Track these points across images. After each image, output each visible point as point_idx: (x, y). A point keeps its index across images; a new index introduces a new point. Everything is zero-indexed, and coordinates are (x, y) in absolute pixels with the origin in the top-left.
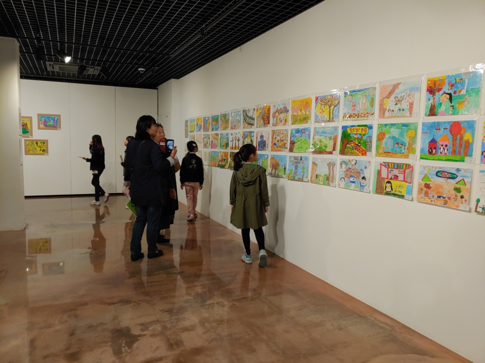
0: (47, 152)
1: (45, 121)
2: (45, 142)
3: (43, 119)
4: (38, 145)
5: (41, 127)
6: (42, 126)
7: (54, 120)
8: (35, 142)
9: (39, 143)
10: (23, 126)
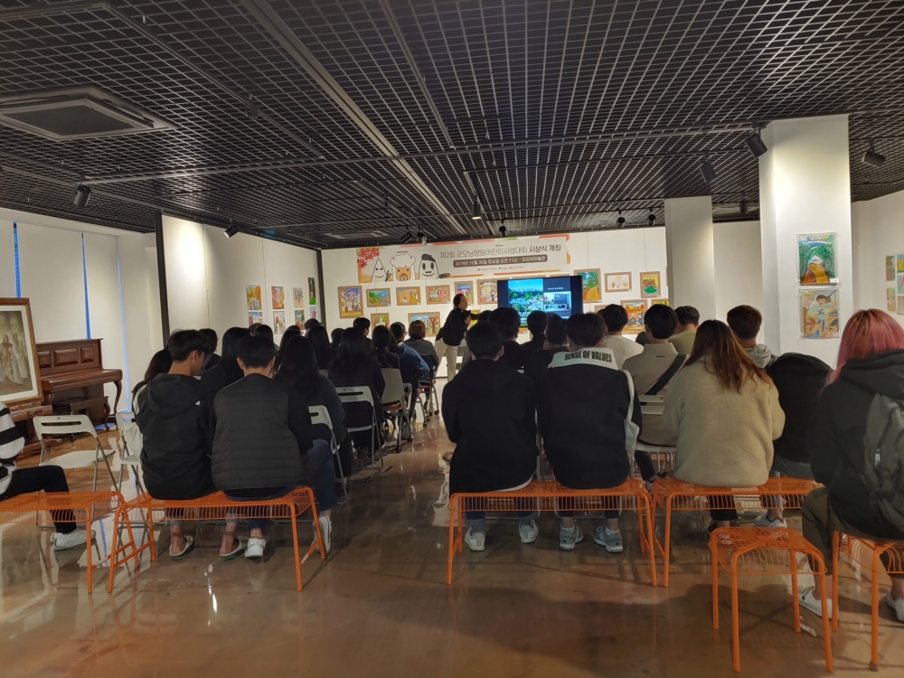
10: (650, 283)
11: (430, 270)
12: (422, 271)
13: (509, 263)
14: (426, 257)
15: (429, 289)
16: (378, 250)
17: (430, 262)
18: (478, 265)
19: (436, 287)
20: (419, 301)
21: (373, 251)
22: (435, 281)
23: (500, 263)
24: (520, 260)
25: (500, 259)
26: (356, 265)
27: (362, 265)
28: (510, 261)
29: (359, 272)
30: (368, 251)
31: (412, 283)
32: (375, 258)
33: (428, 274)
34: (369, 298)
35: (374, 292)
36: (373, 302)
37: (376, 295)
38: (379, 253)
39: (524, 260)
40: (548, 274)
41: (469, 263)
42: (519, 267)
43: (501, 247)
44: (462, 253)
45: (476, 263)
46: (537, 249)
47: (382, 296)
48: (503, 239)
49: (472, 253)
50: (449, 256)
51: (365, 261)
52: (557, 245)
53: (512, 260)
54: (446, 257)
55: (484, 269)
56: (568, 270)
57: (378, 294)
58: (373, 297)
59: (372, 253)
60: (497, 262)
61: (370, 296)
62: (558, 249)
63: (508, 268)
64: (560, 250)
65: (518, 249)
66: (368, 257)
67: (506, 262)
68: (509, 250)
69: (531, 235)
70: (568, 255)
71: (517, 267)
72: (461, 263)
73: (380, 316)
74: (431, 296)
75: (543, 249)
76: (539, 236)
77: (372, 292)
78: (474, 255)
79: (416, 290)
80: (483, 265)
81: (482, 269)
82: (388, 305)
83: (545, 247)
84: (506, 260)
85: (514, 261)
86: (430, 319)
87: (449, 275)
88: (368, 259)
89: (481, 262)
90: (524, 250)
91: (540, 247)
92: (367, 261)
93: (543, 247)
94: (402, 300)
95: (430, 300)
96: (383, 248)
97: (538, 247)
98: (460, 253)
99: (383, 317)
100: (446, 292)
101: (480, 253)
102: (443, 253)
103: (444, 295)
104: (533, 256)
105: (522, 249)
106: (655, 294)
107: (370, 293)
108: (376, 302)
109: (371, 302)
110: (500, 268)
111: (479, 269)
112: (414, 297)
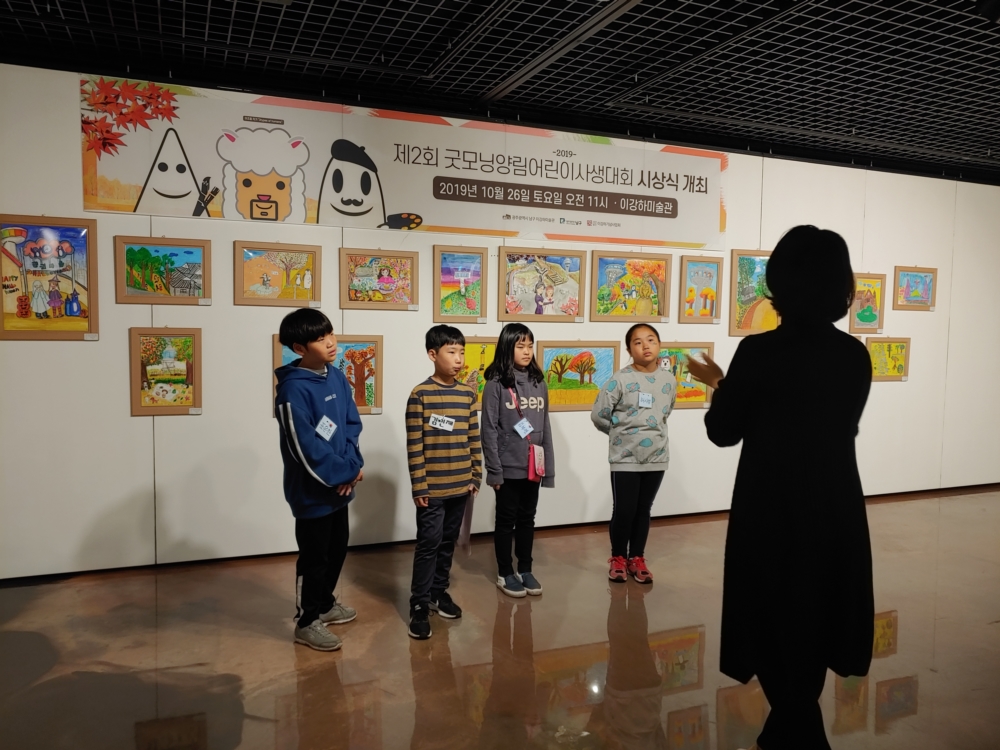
0: (906, 374)
1: (908, 286)
2: (904, 344)
3: (904, 282)
4: (892, 353)
5: (899, 303)
6: (901, 301)
7: (925, 283)
8: (886, 345)
9: (893, 346)
10: (868, 300)
11: (358, 195)
12: (331, 196)
13: (587, 208)
15: (353, 260)
16: (170, 96)
17: (361, 170)
18: (505, 202)
19: (376, 257)
21: (152, 97)
22: (370, 236)
23: (564, 206)
24: (614, 204)
25: (564, 191)
26: (76, 138)
27: (101, 141)
28: (590, 202)
29: (88, 169)
30: (131, 93)
31: (290, 230)
32: (159, 125)
33: (351, 208)
34: (126, 267)
35: (147, 247)
36: (143, 287)
37: (157, 259)
38: (174, 108)
39: (624, 204)
40: (676, 253)
41: (480, 191)
42: (611, 225)
43: (569, 160)
44: (461, 156)
45: (499, 194)
46: (656, 180)
47: (176, 265)
48: (575, 135)
49: (490, 164)
50: (421, 159)
51: (115, 130)
52: (700, 179)
53: (594, 201)
54: (411, 161)
55: (520, 218)
56: (721, 248)
57: (165, 256)
58: (144, 267)
59: (145, 106)
60: (557, 201)
61: (131, 262)
62: (703, 189)
63: (584, 223)
64: (706, 191)
65: (610, 172)
66: (130, 117)
67: (580, 203)
68: (590, 170)
69: (645, 140)
70: (722, 207)
71: (605, 224)
72: (455, 188)
73: (167, 339)
74: (356, 282)
75: (670, 182)
76: (663, 146)
77: (136, 248)
78: (495, 169)
79: (304, 259)
80: (519, 203)
81: (514, 217)
82: (201, 301)
83: (674, 178)
84: (580, 198)
85: (599, 203)
86: (351, 356)
87: (418, 221)
88: (130, 126)
89: (514, 194)
90: (625, 177)
91: (663, 177)
92: (122, 130)
93: (670, 178)
94: (253, 288)
95: (353, 296)
96: (190, 94)
97: (660, 176)
98: (456, 156)
99: (180, 341)
100: (405, 274)
101: (512, 168)
102: (401, 149)
103: (400, 283)
104: (646, 198)
105: (620, 173)
106: (874, 325)
107: (130, 251)
108: (152, 285)
109: (132, 283)
110: (562, 220)
111: (508, 216)
112: (298, 282)
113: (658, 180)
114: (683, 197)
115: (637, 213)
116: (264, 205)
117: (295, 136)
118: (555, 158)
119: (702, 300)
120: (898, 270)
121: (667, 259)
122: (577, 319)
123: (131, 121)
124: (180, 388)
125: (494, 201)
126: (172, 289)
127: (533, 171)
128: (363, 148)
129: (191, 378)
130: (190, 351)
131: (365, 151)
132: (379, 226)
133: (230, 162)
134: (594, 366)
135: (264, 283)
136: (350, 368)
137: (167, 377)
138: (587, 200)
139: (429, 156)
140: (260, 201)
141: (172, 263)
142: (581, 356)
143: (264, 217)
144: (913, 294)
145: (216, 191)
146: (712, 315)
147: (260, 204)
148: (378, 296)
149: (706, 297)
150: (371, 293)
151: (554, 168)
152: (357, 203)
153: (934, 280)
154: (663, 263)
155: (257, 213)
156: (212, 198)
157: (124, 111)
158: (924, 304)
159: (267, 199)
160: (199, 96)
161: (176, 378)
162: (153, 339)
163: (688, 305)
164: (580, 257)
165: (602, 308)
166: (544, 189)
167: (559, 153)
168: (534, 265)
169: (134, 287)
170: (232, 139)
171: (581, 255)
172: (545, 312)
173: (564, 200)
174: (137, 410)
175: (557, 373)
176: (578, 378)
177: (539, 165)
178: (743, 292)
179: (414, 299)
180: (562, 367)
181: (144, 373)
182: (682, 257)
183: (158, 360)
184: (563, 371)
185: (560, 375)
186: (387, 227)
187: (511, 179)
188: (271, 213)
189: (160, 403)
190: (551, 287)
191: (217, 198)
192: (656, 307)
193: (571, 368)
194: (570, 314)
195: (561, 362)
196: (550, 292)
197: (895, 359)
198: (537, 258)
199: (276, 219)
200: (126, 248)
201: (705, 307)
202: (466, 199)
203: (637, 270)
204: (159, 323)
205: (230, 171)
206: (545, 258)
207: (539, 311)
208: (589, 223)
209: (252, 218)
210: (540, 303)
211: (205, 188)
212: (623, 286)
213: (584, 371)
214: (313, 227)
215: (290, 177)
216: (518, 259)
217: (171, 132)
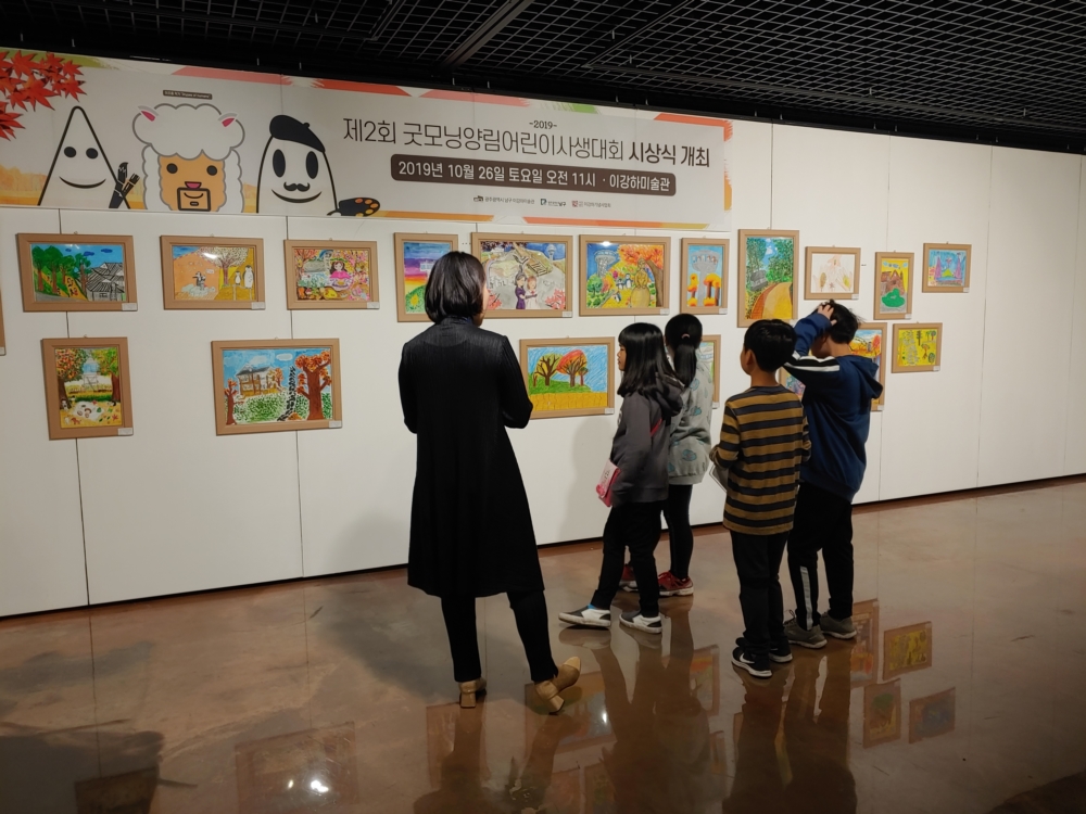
0: (938, 364)
1: (939, 265)
2: (935, 330)
3: (934, 261)
4: (922, 340)
5: (929, 284)
6: (931, 282)
7: (957, 262)
8: (915, 332)
9: (923, 332)
10: (894, 283)
11: (304, 179)
12: (271, 181)
13: (571, 186)
14: (285, 127)
15: (300, 253)
16: (73, 69)
17: (306, 149)
18: (476, 181)
19: (328, 248)
20: (258, 293)
21: (52, 71)
23: (545, 185)
24: (602, 181)
25: (544, 168)
28: (575, 179)
30: (26, 65)
31: (229, 221)
32: (63, 103)
33: (296, 194)
34: (34, 270)
35: (57, 246)
36: (54, 292)
37: (69, 260)
38: (80, 83)
39: (614, 181)
40: (675, 236)
41: (446, 170)
42: (599, 205)
43: (549, 133)
44: (423, 131)
45: (469, 173)
46: (650, 153)
47: (92, 266)
48: (555, 103)
49: (457, 138)
50: (376, 136)
51: (9, 109)
52: (701, 151)
53: (579, 178)
54: (364, 138)
55: (495, 199)
56: (726, 229)
57: (78, 256)
58: (54, 269)
59: (44, 81)
60: (538, 180)
61: (39, 263)
62: (704, 162)
63: (569, 204)
64: (708, 164)
65: (597, 144)
66: (27, 94)
67: (563, 181)
68: (574, 143)
69: (635, 107)
70: (726, 182)
71: (592, 204)
72: (417, 168)
73: (86, 350)
74: (304, 278)
75: (666, 155)
76: (657, 114)
77: (44, 247)
78: (463, 145)
79: (243, 254)
80: (493, 183)
81: (487, 199)
82: (125, 306)
83: (670, 150)
84: (563, 175)
85: (586, 180)
86: (303, 363)
87: (375, 206)
88: (28, 104)
89: (487, 172)
90: (614, 150)
91: (658, 149)
92: (18, 109)
93: (666, 150)
94: (185, 289)
95: (301, 294)
96: (98, 65)
97: (654, 148)
98: (416, 131)
99: (103, 352)
100: (362, 267)
101: (482, 142)
102: (352, 124)
103: (357, 278)
104: (639, 174)
105: (608, 146)
106: (902, 309)
107: (37, 251)
108: (65, 289)
109: (42, 288)
110: (544, 201)
111: (480, 198)
112: (238, 280)
113: (653, 153)
114: (681, 171)
115: (630, 191)
116: (194, 194)
117: (226, 112)
118: (532, 131)
119: (706, 288)
120: (928, 248)
121: (665, 242)
122: (565, 314)
123: (28, 99)
124: (106, 406)
125: (462, 181)
126: (89, 294)
127: (508, 146)
128: (307, 125)
129: (117, 394)
130: (115, 363)
131: (310, 128)
132: (330, 214)
133: (150, 145)
134: (586, 366)
135: (198, 284)
136: (302, 376)
137: (90, 394)
138: (571, 178)
139: (385, 131)
140: (188, 189)
141: (88, 264)
142: (570, 355)
143: (194, 207)
144: (944, 274)
145: (135, 179)
146: (717, 304)
147: (189, 193)
148: (332, 294)
149: (710, 284)
150: (322, 290)
151: (532, 141)
152: (303, 188)
153: (968, 258)
154: (660, 247)
155: (186, 202)
156: (131, 187)
157: (20, 87)
158: (958, 284)
159: (197, 186)
160: (109, 67)
161: (101, 394)
162: (70, 351)
163: (690, 294)
164: (565, 242)
165: (593, 300)
166: (520, 166)
167: (537, 124)
168: (513, 253)
169: (44, 292)
170: (151, 118)
171: (566, 240)
172: (528, 307)
173: (545, 178)
174: (56, 433)
175: (544, 375)
176: (568, 380)
177: (514, 139)
178: (753, 278)
179: (373, 295)
180: (550, 368)
181: (62, 390)
182: (682, 240)
183: (78, 375)
184: (550, 373)
185: (547, 377)
186: (338, 214)
187: (482, 155)
188: (203, 203)
189: (83, 424)
190: (533, 277)
191: (137, 187)
192: (654, 297)
193: (559, 369)
194: (556, 310)
195: (547, 363)
196: (533, 283)
197: (925, 347)
198: (515, 245)
199: (209, 209)
200: (31, 247)
201: (710, 295)
202: (430, 179)
203: (631, 257)
204: (76, 333)
205: (150, 155)
206: (525, 245)
207: (521, 305)
208: (575, 204)
209: (180, 209)
210: (521, 296)
211: (122, 175)
212: (616, 275)
213: (575, 372)
214: (254, 218)
215: (223, 160)
216: (494, 247)
217: (77, 111)
